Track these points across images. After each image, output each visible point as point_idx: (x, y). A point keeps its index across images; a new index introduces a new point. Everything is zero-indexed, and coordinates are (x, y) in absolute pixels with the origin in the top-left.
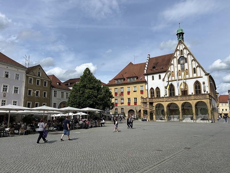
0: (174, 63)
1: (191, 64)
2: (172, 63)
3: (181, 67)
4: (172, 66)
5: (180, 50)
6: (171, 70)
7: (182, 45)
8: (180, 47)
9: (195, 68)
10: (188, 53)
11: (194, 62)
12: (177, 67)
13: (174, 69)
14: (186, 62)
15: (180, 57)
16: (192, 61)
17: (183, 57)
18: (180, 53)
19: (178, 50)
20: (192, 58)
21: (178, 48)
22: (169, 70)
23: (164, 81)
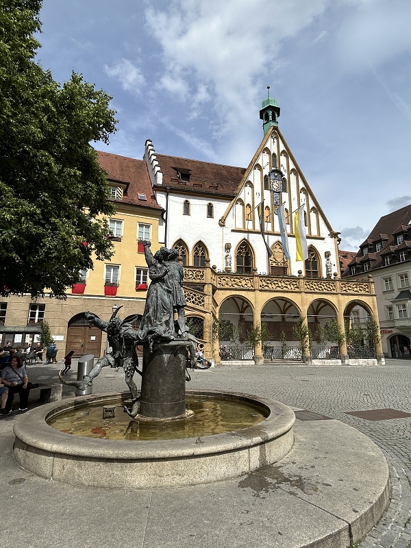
1: (296, 199)
3: (273, 198)
4: (248, 190)
5: (272, 153)
6: (244, 198)
7: (276, 141)
9: (306, 211)
11: (303, 196)
12: (263, 194)
13: (253, 198)
14: (285, 190)
15: (271, 171)
16: (300, 192)
17: (280, 172)
18: (270, 159)
19: (266, 149)
20: (302, 185)
22: (241, 196)
23: (224, 226)
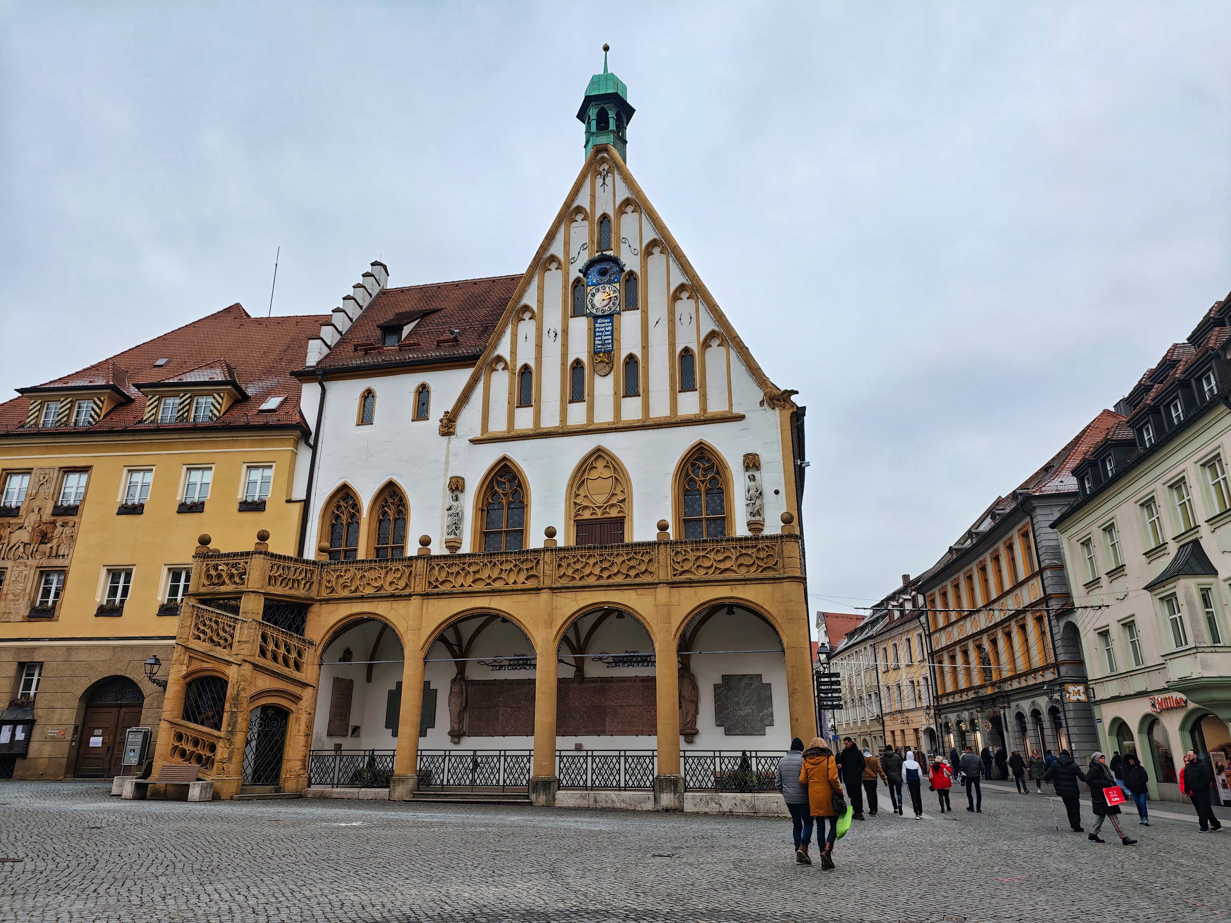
0: (540, 302)
1: (664, 322)
2: (530, 299)
3: (593, 333)
4: (527, 327)
5: (598, 214)
6: (513, 353)
7: (609, 180)
8: (593, 196)
9: (695, 347)
10: (650, 235)
11: (685, 306)
12: (565, 332)
13: (539, 346)
14: (631, 304)
15: (591, 264)
16: (675, 297)
17: (615, 261)
18: (591, 231)
19: (579, 210)
20: (678, 278)
21: (583, 200)
22: (503, 349)
23: (452, 433)
